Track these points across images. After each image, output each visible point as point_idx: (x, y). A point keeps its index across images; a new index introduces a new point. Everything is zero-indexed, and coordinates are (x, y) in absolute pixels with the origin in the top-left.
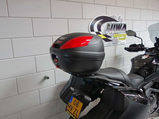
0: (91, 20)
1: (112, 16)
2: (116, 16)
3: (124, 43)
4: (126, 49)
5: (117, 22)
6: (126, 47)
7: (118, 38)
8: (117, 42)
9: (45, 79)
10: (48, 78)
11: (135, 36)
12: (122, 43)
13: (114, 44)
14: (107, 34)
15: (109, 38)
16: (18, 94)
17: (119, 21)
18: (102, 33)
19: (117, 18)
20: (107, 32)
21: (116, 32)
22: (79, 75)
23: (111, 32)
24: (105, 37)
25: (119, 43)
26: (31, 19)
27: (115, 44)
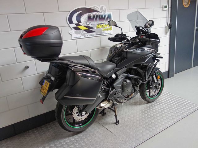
0: (69, 12)
1: (93, 6)
2: (98, 7)
3: (110, 33)
4: (109, 39)
5: (99, 13)
6: (110, 37)
7: (102, 29)
8: (102, 32)
9: (26, 69)
10: (28, 67)
11: (116, 26)
12: (108, 33)
13: (98, 35)
14: (89, 26)
15: (91, 29)
16: (2, 81)
17: (102, 12)
18: (83, 24)
19: (98, 8)
20: (88, 23)
21: (100, 23)
22: (43, 60)
23: (92, 23)
24: (86, 29)
25: (104, 33)
26: (6, 15)
27: (100, 35)
